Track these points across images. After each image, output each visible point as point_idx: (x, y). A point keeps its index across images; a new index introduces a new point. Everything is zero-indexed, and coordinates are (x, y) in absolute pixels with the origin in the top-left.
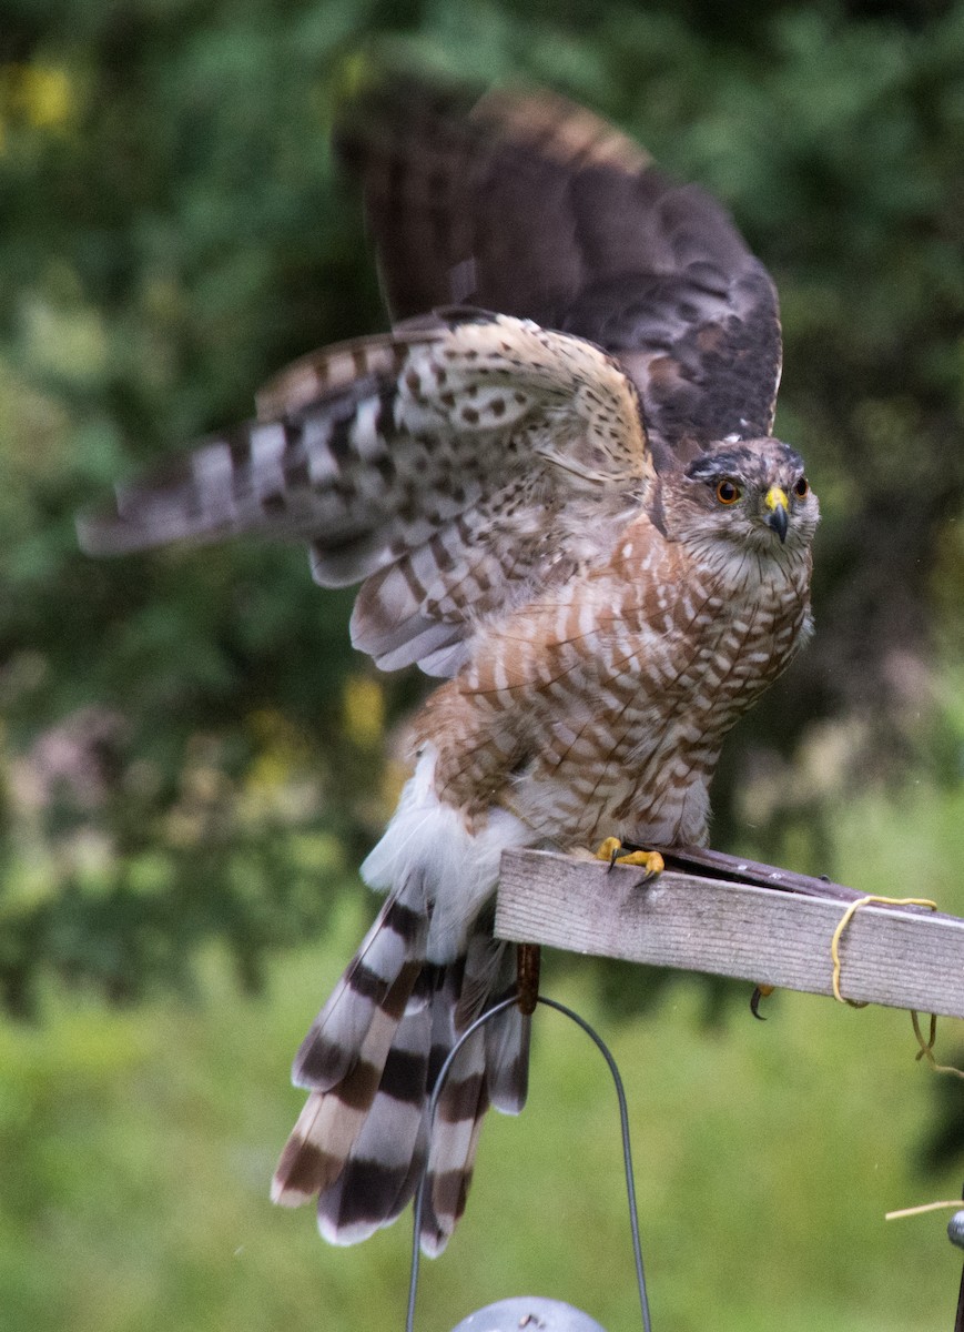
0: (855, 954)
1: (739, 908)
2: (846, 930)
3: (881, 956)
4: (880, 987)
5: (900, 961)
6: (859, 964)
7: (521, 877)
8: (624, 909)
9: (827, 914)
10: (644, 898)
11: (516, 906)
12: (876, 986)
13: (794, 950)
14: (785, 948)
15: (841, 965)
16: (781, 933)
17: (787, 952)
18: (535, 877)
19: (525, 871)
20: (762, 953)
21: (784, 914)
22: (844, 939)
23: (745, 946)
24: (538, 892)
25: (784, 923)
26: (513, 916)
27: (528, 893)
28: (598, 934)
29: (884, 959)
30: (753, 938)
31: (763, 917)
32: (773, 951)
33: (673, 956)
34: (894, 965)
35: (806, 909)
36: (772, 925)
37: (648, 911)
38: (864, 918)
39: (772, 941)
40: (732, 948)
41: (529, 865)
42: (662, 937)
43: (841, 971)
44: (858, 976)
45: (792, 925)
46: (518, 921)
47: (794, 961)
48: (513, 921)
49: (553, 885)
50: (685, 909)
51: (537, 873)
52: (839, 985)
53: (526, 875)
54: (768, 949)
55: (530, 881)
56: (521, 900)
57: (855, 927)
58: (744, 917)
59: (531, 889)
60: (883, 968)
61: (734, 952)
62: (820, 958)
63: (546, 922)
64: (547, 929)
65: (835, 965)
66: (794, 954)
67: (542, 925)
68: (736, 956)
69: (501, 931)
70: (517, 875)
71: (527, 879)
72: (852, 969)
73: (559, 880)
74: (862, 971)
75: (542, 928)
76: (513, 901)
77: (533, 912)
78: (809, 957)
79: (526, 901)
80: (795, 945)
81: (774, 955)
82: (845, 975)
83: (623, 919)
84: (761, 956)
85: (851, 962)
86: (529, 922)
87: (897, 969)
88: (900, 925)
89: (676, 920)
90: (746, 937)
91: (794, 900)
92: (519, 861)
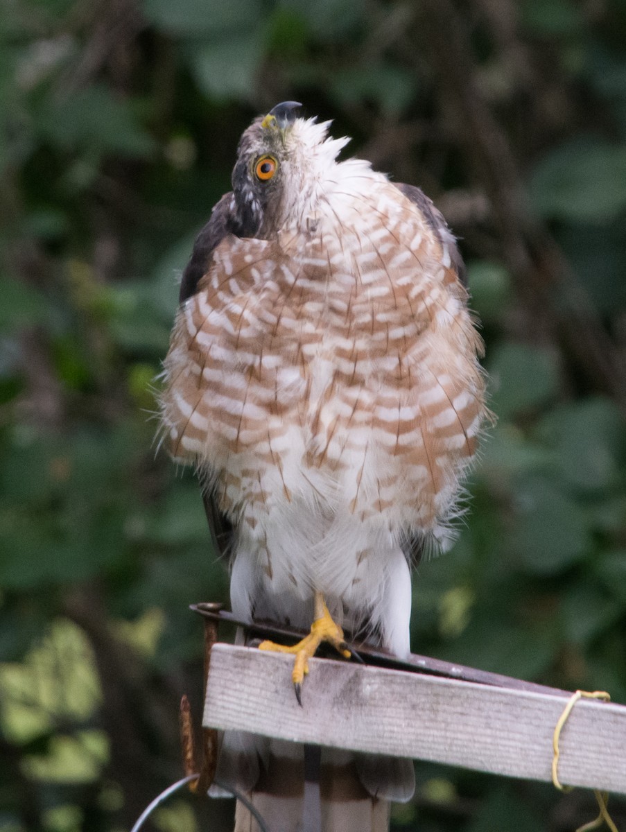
0: (573, 744)
1: (455, 701)
2: (566, 722)
3: (600, 746)
4: (599, 774)
5: (619, 751)
6: (577, 753)
7: (231, 672)
8: (336, 702)
9: (545, 707)
10: (358, 692)
11: (225, 698)
12: (594, 773)
13: (509, 739)
14: (502, 738)
15: (560, 753)
16: (498, 724)
17: (503, 742)
18: (246, 672)
19: (236, 667)
20: (479, 742)
21: (502, 707)
22: (563, 730)
23: (459, 736)
24: (249, 686)
25: (500, 715)
26: (223, 707)
27: (238, 686)
28: (310, 724)
29: (603, 749)
30: (469, 729)
31: (479, 709)
32: (489, 740)
33: (387, 744)
34: (612, 754)
35: (525, 703)
36: (488, 717)
37: (361, 703)
38: (583, 712)
39: (488, 732)
40: (447, 738)
41: (240, 662)
42: (375, 727)
43: (559, 760)
44: (576, 764)
45: (509, 717)
46: (227, 712)
47: (511, 750)
48: (222, 711)
49: (264, 679)
50: (400, 702)
51: (249, 668)
52: (558, 772)
53: (237, 670)
54: (483, 739)
55: (241, 676)
56: (231, 692)
57: (573, 720)
58: (459, 709)
59: (241, 682)
60: (602, 757)
61: (449, 741)
62: (536, 747)
63: (258, 713)
64: (257, 719)
65: (555, 753)
66: (512, 743)
67: (253, 715)
68: (451, 745)
69: (211, 720)
70: (227, 670)
71: (238, 673)
72: (570, 758)
73: (271, 674)
74: (580, 760)
75: (253, 718)
76: (223, 693)
77: (244, 703)
78: (526, 746)
79: (236, 694)
80: (511, 735)
81: (491, 744)
82: (563, 762)
83: (335, 709)
84: (477, 745)
85: (568, 751)
86: (239, 712)
87: (616, 758)
88: (620, 719)
89: (389, 711)
90: (461, 728)
91: (511, 695)
92: (230, 657)
